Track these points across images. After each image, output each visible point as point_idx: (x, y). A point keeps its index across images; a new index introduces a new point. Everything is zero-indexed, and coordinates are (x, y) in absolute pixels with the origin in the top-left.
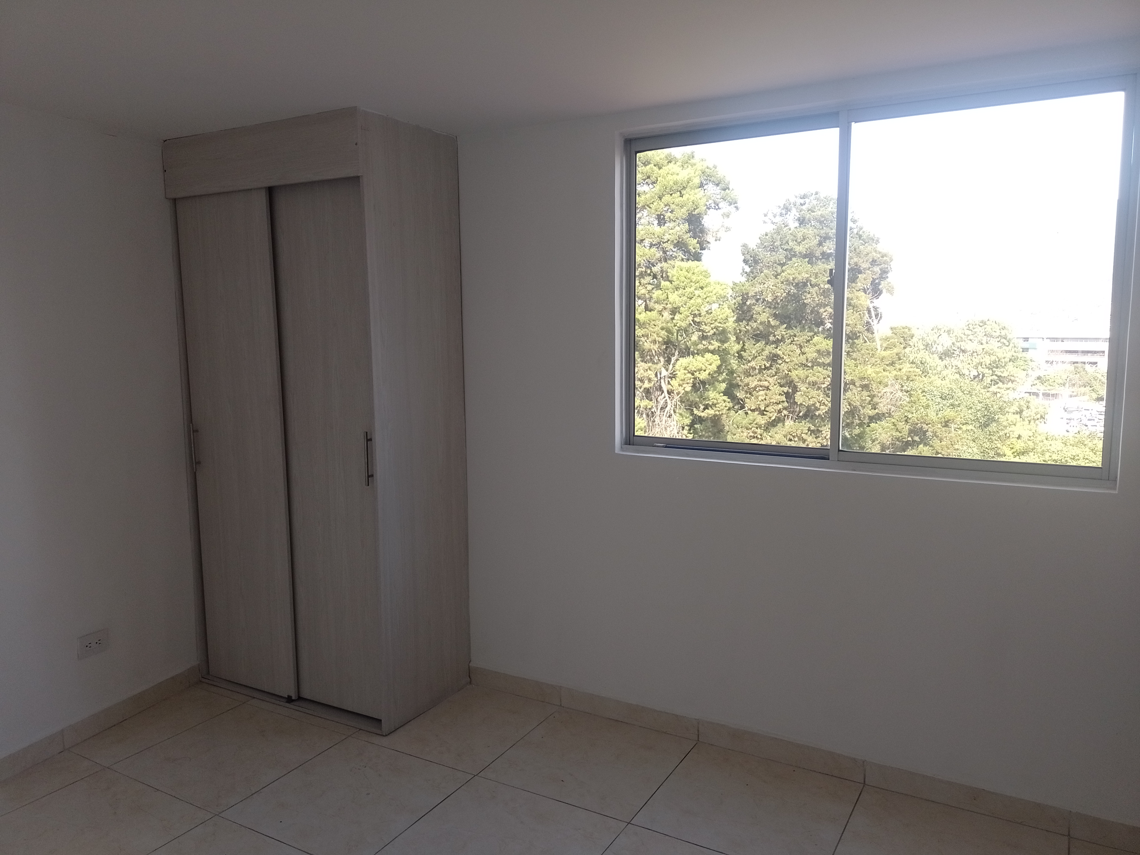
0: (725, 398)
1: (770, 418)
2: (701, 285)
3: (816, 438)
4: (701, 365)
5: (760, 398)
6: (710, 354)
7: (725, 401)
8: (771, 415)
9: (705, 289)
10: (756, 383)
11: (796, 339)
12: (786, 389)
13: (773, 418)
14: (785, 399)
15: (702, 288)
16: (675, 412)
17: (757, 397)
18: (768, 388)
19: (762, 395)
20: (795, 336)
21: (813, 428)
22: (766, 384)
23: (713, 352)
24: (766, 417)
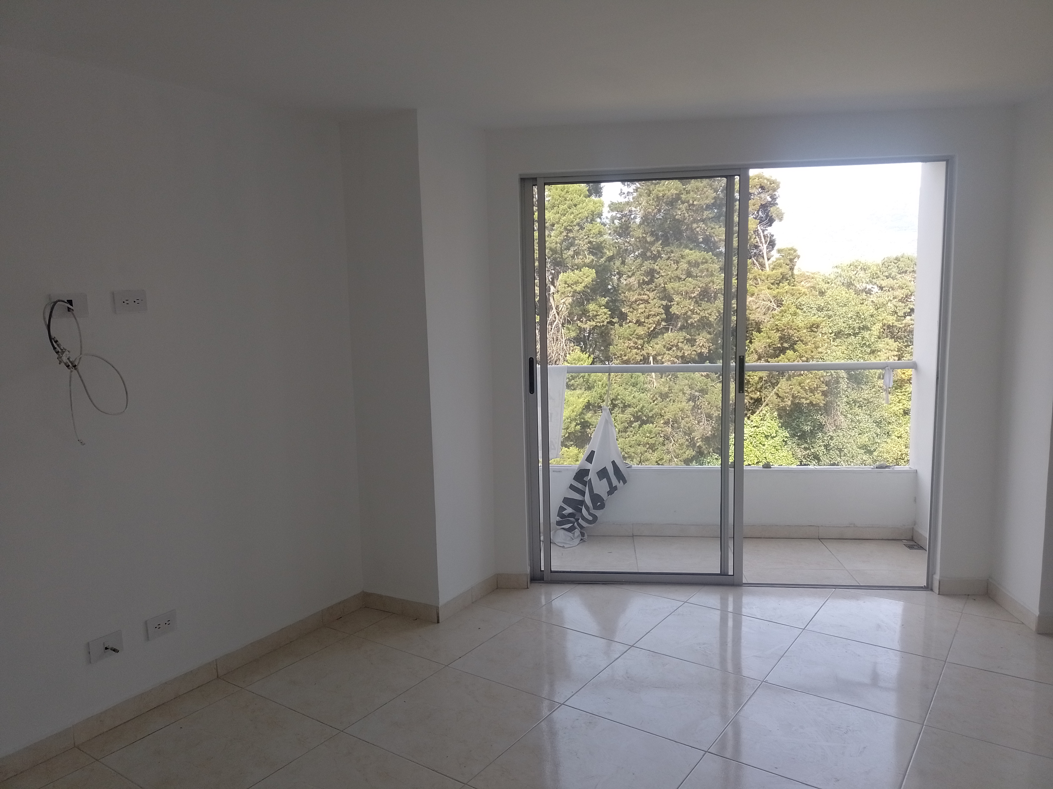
0: (606, 310)
1: (649, 328)
2: (575, 202)
3: (692, 346)
4: (578, 278)
5: (640, 311)
6: (587, 268)
7: (605, 314)
8: (650, 326)
9: (578, 206)
10: (636, 297)
11: (673, 255)
12: (664, 303)
13: (652, 329)
14: (663, 312)
15: (575, 205)
16: (563, 326)
17: (637, 310)
18: (647, 302)
19: (641, 308)
20: (672, 252)
21: (688, 337)
22: (645, 297)
23: (590, 266)
24: (646, 328)
